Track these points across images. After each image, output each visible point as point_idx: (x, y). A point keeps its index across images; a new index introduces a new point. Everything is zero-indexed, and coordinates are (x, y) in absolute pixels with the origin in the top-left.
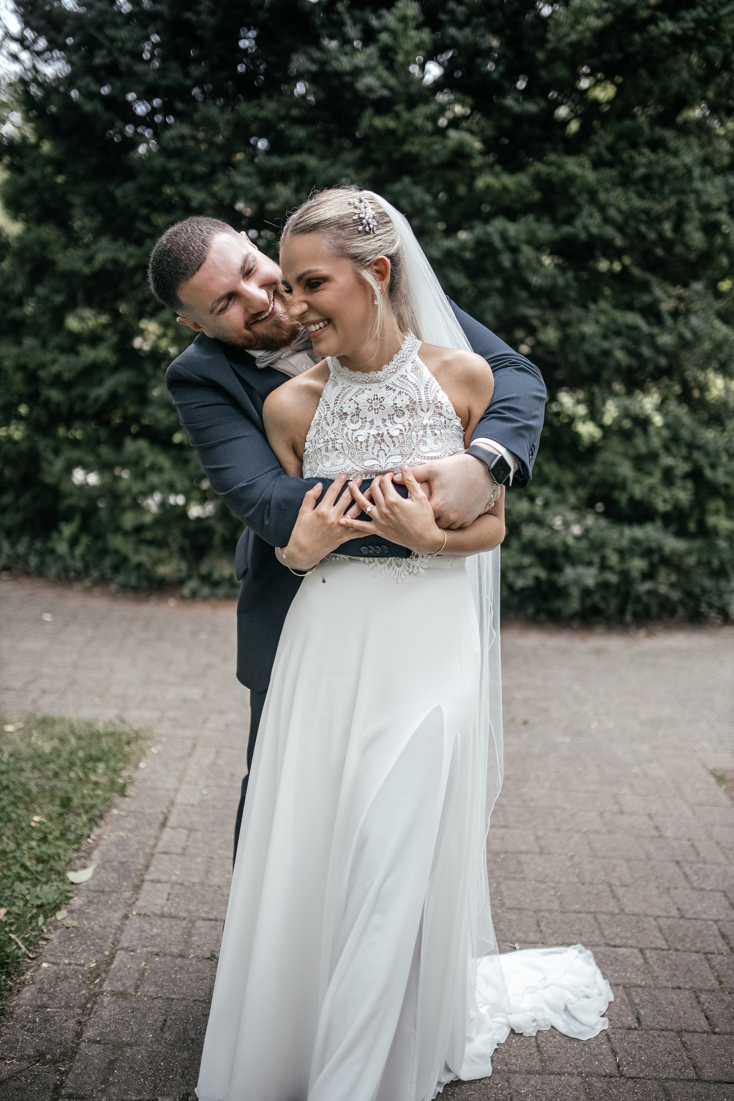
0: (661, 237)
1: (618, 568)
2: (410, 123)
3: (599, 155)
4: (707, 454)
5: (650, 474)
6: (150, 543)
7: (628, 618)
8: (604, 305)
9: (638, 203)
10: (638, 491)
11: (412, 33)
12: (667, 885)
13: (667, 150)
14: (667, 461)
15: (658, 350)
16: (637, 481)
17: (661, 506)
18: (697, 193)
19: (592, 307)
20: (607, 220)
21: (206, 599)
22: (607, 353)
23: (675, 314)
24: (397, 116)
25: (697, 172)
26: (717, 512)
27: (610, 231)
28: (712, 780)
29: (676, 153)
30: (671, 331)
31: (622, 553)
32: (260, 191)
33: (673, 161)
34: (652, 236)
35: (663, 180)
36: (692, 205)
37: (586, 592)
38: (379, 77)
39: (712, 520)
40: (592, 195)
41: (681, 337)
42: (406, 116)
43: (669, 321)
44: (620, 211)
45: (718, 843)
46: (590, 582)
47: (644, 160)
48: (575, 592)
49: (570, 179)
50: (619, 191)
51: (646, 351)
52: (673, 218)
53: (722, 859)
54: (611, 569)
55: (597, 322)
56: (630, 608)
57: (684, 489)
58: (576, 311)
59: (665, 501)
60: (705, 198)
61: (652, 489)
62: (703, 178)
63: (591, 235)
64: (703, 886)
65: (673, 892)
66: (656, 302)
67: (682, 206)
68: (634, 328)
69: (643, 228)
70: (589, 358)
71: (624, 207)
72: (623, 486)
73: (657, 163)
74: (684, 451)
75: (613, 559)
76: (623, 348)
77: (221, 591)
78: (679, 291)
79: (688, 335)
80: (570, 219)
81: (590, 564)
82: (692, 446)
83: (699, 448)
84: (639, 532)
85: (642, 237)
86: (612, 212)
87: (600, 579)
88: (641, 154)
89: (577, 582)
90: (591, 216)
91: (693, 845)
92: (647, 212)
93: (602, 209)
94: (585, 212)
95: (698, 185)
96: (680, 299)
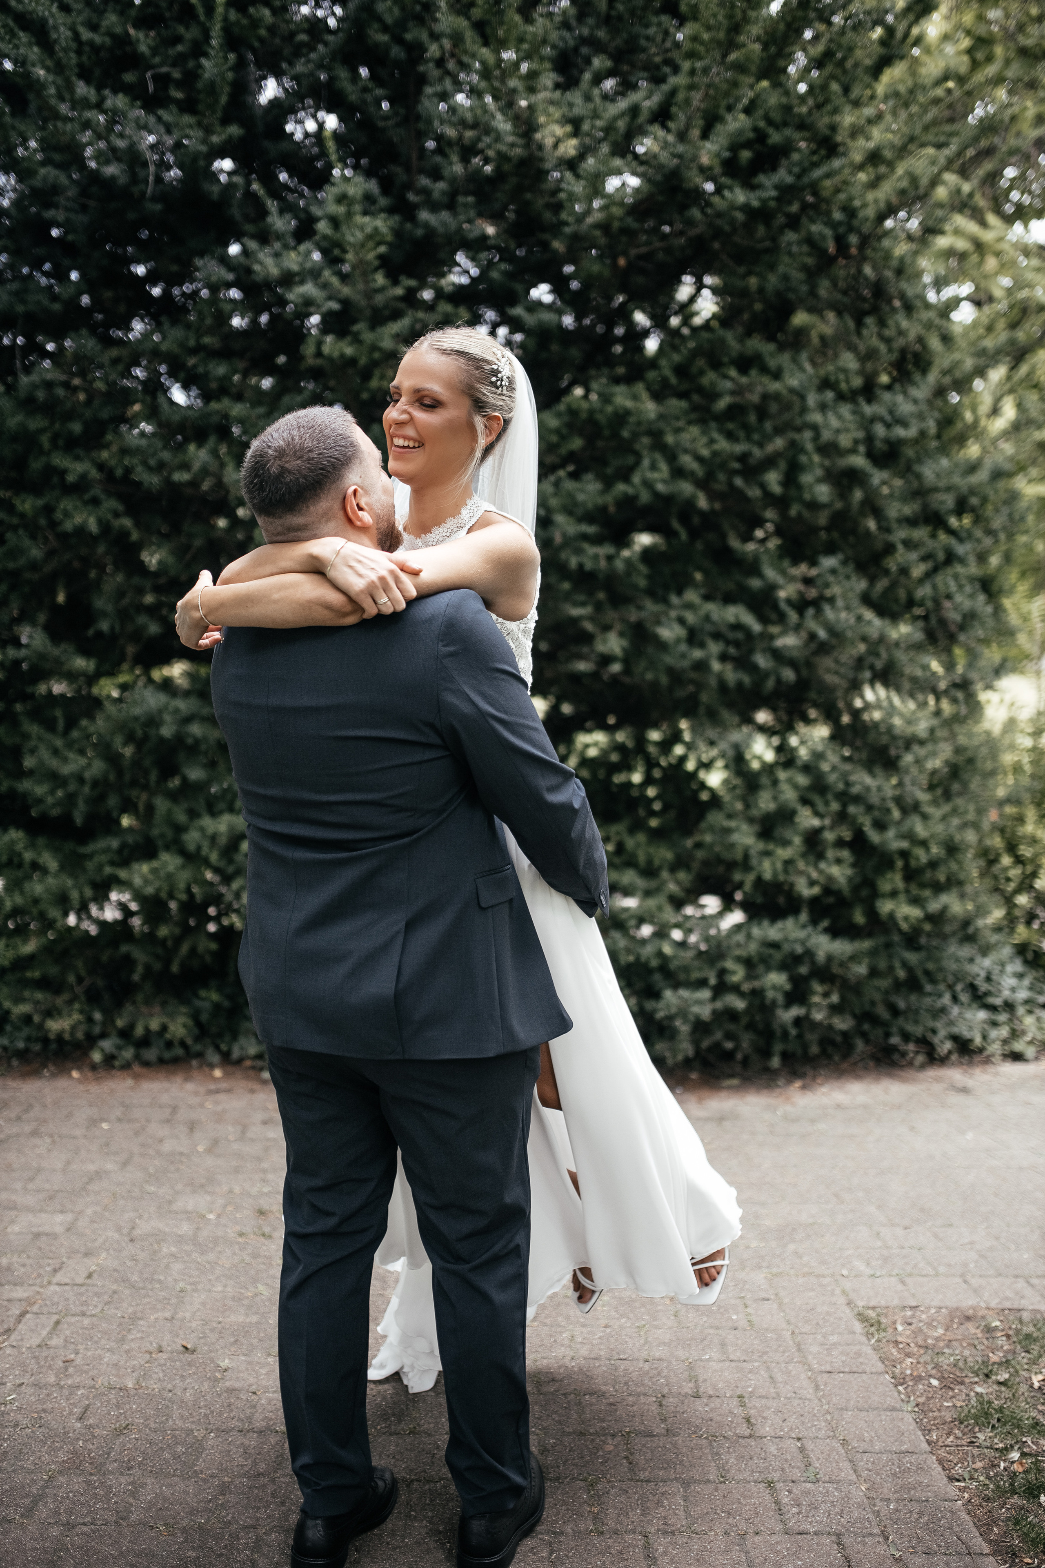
0: (767, 494)
1: (746, 987)
3: (665, 381)
4: (870, 808)
5: (785, 843)
7: (776, 1063)
8: (692, 596)
9: (723, 444)
10: (767, 869)
13: (764, 370)
14: (807, 819)
15: (777, 655)
16: (767, 854)
17: (806, 891)
18: (815, 428)
19: (674, 600)
20: (678, 473)
22: (701, 666)
23: (801, 605)
25: (812, 399)
26: (894, 894)
27: (686, 488)
28: (858, 1327)
29: (777, 375)
30: (798, 628)
31: (748, 963)
32: (166, 455)
33: (775, 386)
34: (754, 492)
35: (762, 413)
36: (809, 446)
37: (700, 1028)
39: (886, 907)
40: (656, 435)
41: (812, 636)
42: (368, 337)
43: (793, 616)
44: (699, 459)
45: (845, 1442)
46: (705, 1012)
47: (728, 385)
48: (683, 1028)
49: (621, 417)
50: (695, 430)
51: (762, 661)
52: (783, 465)
53: (847, 1473)
54: (736, 989)
55: (681, 621)
56: (776, 1049)
57: (838, 861)
58: (650, 606)
59: (812, 883)
60: (826, 435)
61: (788, 863)
62: (823, 407)
63: (656, 495)
66: (772, 588)
67: (795, 447)
68: (738, 626)
69: (739, 482)
70: (676, 676)
71: (705, 452)
72: (745, 864)
73: (750, 388)
74: (835, 806)
75: (738, 974)
76: (723, 658)
78: (803, 569)
79: (822, 634)
80: (625, 475)
81: (702, 983)
82: (846, 797)
83: (857, 799)
84: (773, 932)
85: (740, 494)
86: (686, 460)
87: (719, 1005)
88: (726, 377)
89: (683, 1013)
90: (654, 467)
91: (802, 1450)
92: (743, 458)
93: (671, 456)
94: (646, 462)
95: (816, 417)
96: (808, 581)
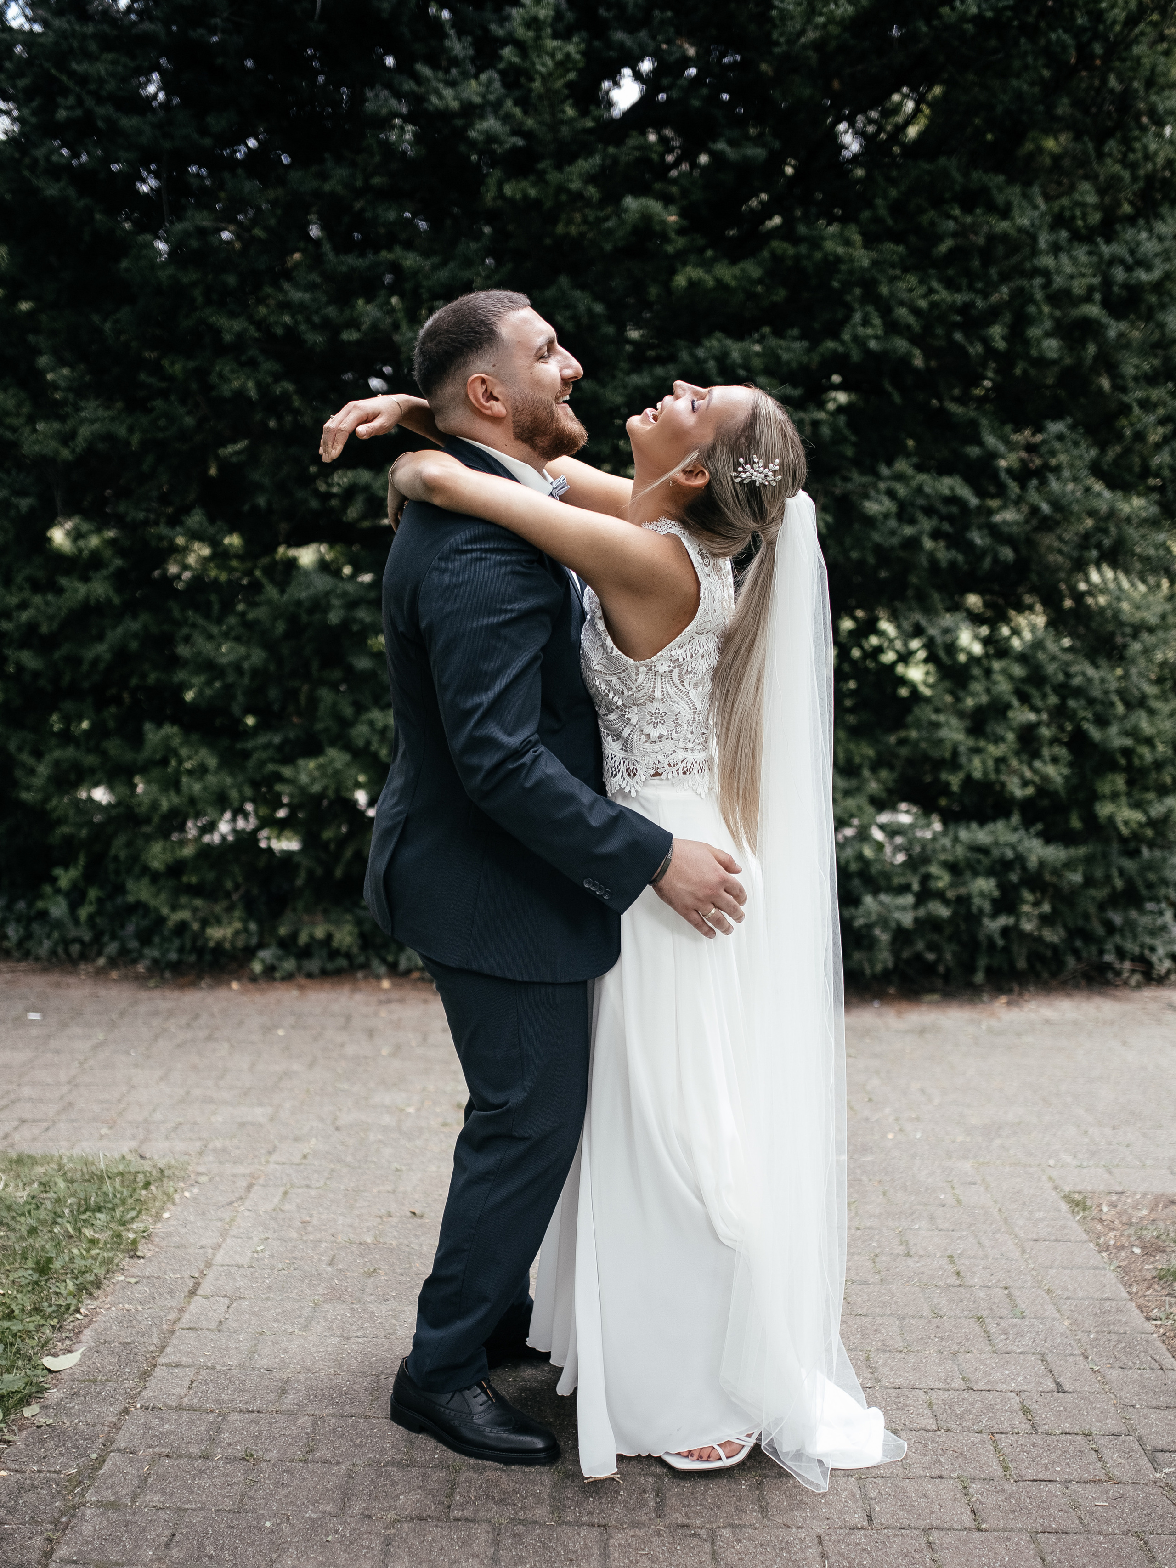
0: (990, 351)
1: (951, 894)
2: (561, 189)
5: (998, 740)
6: (196, 891)
7: (979, 978)
8: (902, 465)
9: (943, 295)
10: (977, 767)
11: (551, 44)
12: (955, 1347)
13: (991, 207)
14: (1024, 716)
15: (996, 533)
16: (977, 751)
17: (1019, 793)
18: (1046, 273)
19: (883, 470)
20: (893, 327)
21: (288, 977)
22: (913, 544)
23: (1023, 475)
24: (541, 179)
25: (1043, 240)
26: (1114, 796)
27: (901, 344)
28: (1064, 1206)
29: (1005, 213)
30: (1018, 502)
31: (953, 868)
33: (1004, 226)
34: (976, 349)
35: (987, 257)
36: (1039, 295)
37: (901, 936)
38: (507, 118)
39: (1105, 809)
40: (869, 286)
41: (1035, 510)
43: (1014, 488)
44: (916, 311)
45: (1049, 1291)
46: (907, 919)
47: (951, 225)
48: (883, 936)
49: (831, 265)
50: (912, 280)
51: (978, 538)
52: (1008, 317)
53: (1051, 1311)
54: (940, 895)
55: (891, 494)
56: (982, 962)
57: (1055, 760)
58: (858, 479)
59: (1025, 783)
60: (1059, 281)
61: (1000, 761)
62: (1056, 249)
63: (868, 352)
64: (1010, 1348)
65: (961, 1358)
66: (994, 456)
67: (1022, 297)
68: (953, 500)
69: (958, 336)
70: (882, 554)
71: (923, 304)
72: (953, 763)
73: (974, 228)
74: (1053, 700)
75: (942, 880)
76: (936, 535)
77: (313, 965)
78: (1025, 436)
79: (1045, 508)
80: (834, 331)
81: (905, 889)
82: (1065, 690)
83: (1078, 692)
84: (982, 835)
85: (961, 350)
86: (901, 313)
87: (921, 912)
88: (949, 217)
89: (883, 921)
90: (866, 322)
91: (1009, 1296)
92: (965, 309)
93: (885, 309)
94: (858, 317)
95: (1048, 261)
96: (1031, 448)
